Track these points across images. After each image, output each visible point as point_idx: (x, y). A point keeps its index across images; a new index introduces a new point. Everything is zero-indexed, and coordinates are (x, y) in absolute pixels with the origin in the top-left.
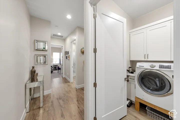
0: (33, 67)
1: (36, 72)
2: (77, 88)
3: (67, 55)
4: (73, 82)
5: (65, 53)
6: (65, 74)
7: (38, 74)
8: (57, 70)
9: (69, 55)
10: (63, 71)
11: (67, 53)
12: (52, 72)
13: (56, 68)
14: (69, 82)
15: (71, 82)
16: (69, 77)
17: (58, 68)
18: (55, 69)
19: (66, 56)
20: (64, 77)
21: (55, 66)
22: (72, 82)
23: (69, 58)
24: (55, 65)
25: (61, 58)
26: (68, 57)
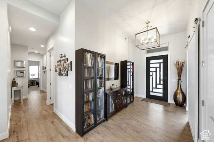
0: (14, 79)
1: (16, 82)
3: (44, 70)
6: (43, 87)
8: (34, 85)
9: (46, 70)
10: (41, 84)
11: (44, 68)
12: (29, 87)
13: (34, 83)
16: (46, 88)
20: (42, 89)
21: (32, 81)
23: (46, 73)
25: (39, 72)
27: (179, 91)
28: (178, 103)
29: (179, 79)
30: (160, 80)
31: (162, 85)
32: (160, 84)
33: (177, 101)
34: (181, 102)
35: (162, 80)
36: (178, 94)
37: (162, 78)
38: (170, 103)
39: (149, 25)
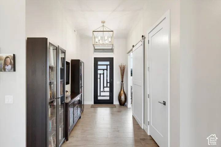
27: (122, 92)
28: (122, 103)
29: (122, 81)
30: (107, 83)
31: (109, 88)
32: (107, 87)
33: (121, 101)
34: (124, 102)
35: (108, 83)
36: (122, 95)
37: (108, 81)
38: (115, 105)
39: (104, 24)
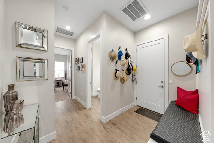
1: (19, 99)
2: (104, 122)
4: (92, 108)
5: (76, 61)
7: (24, 102)
8: (60, 86)
11: (80, 60)
14: (85, 108)
15: (88, 108)
17: (63, 83)
18: (58, 85)
19: (78, 65)
21: (58, 81)
22: (90, 108)
23: (83, 69)
24: (57, 79)
25: (69, 69)
26: (83, 67)
